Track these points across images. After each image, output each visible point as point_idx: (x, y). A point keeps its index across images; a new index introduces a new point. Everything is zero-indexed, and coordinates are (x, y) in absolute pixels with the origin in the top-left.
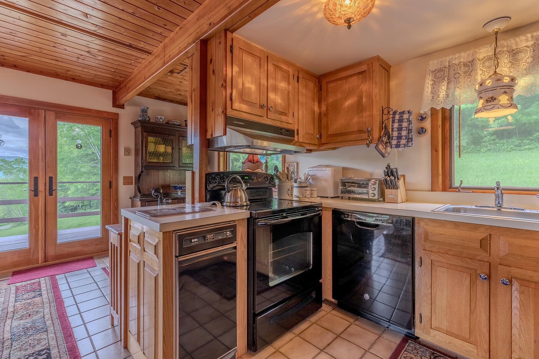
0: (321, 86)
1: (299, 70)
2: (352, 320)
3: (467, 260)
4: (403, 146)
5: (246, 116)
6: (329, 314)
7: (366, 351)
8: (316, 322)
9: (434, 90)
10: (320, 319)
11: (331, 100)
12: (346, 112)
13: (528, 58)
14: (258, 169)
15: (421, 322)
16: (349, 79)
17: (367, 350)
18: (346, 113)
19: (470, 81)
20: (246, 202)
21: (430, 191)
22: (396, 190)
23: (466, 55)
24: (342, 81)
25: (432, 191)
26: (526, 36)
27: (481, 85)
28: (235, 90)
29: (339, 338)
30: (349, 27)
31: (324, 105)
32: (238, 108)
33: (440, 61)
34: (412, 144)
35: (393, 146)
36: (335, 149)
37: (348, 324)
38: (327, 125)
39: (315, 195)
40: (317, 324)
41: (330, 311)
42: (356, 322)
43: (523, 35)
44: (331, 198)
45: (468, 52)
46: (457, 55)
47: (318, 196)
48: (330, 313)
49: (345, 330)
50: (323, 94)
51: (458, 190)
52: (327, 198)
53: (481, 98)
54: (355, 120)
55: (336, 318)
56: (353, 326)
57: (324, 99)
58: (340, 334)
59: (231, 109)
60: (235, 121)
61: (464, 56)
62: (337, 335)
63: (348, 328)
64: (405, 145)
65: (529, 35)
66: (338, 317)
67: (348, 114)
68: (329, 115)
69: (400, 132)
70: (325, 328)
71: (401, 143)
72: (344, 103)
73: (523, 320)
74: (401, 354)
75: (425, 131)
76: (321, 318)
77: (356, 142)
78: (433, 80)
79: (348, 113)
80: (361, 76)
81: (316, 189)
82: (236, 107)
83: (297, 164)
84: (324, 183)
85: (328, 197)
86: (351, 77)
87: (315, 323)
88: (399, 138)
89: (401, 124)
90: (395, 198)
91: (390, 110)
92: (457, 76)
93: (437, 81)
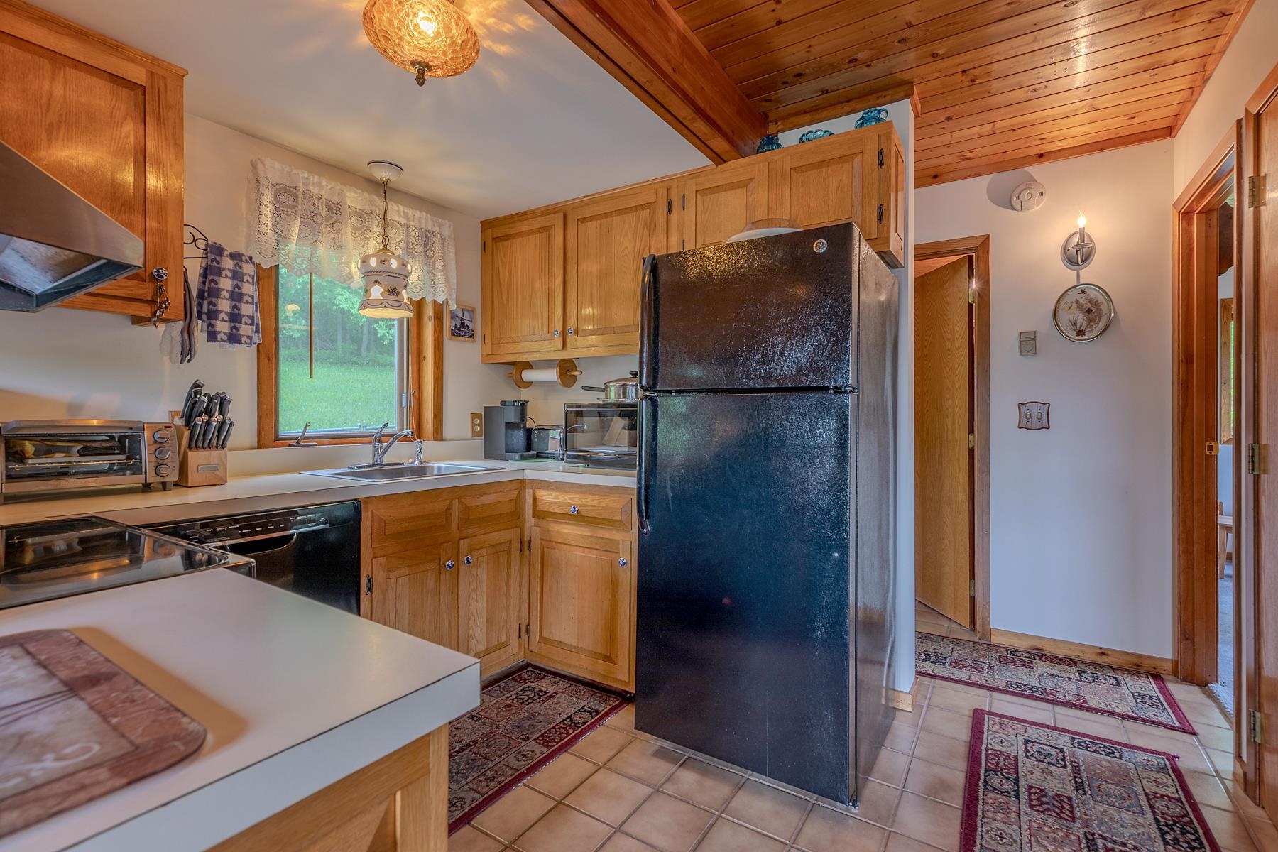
9: (279, 227)
19: (334, 240)
21: (252, 448)
22: (221, 451)
23: (329, 187)
25: (258, 448)
27: (382, 262)
33: (285, 169)
45: (333, 184)
46: (316, 179)
51: (298, 441)
53: (375, 282)
61: (323, 187)
64: (250, 338)
65: (401, 208)
71: (241, 333)
78: (275, 205)
88: (235, 318)
89: (240, 284)
90: (217, 472)
91: (197, 235)
92: (317, 218)
93: (283, 210)
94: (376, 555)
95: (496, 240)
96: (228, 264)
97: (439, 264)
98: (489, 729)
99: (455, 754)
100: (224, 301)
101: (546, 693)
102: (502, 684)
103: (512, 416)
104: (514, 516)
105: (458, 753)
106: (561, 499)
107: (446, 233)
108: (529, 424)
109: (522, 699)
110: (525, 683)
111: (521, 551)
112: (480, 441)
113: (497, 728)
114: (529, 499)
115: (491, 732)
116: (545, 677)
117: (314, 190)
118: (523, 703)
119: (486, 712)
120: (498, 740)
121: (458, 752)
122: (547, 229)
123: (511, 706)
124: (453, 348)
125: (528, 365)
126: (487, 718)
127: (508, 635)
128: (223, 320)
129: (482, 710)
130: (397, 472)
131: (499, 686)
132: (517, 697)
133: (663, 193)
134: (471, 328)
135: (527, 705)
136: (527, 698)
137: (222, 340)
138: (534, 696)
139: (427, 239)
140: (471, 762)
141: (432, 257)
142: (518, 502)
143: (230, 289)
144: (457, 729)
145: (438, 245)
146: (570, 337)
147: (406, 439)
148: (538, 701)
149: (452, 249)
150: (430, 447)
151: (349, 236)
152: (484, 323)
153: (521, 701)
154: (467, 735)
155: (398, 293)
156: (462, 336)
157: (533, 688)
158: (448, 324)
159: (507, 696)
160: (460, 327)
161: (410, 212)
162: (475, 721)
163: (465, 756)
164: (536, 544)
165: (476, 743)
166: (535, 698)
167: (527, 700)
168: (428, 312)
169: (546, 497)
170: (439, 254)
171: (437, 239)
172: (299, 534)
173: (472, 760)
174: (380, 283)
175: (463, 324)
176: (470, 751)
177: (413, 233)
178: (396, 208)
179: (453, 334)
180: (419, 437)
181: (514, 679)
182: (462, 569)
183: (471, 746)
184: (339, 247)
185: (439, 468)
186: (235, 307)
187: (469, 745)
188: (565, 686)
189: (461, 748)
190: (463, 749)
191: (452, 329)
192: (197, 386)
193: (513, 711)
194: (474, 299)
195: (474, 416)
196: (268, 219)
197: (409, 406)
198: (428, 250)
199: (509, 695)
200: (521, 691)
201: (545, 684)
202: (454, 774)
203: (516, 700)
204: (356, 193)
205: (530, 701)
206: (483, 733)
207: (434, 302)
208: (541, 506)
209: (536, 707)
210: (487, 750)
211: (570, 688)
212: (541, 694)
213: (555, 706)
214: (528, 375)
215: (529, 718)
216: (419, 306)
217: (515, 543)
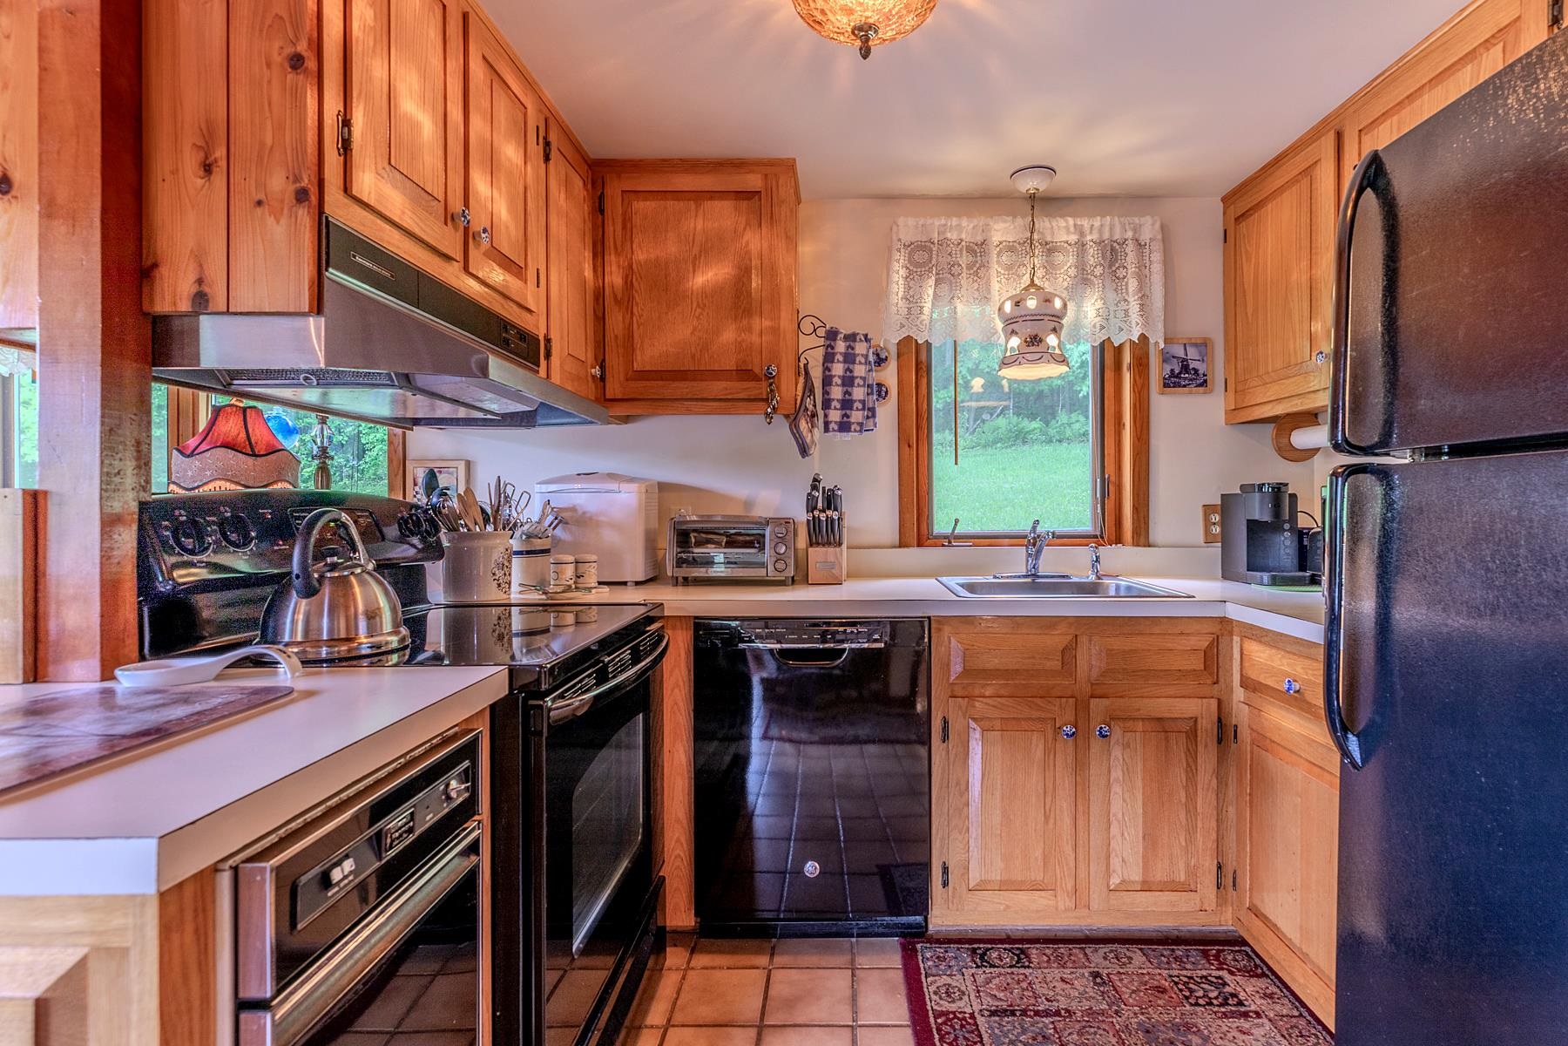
0: (601, 198)
1: (549, 119)
2: (763, 960)
3: (1038, 701)
4: (858, 428)
5: (396, 242)
6: (690, 973)
7: (852, 1026)
8: (669, 1020)
9: (911, 293)
10: (675, 1003)
11: (643, 253)
12: (698, 305)
13: (1070, 267)
14: (281, 481)
15: (945, 884)
16: (708, 204)
17: (851, 1023)
18: (699, 310)
19: (978, 290)
20: (396, 632)
21: (895, 547)
22: (838, 549)
23: (971, 226)
24: (682, 204)
25: (900, 547)
26: (1067, 222)
27: (1017, 304)
28: (361, 108)
29: (766, 1031)
30: (865, 52)
31: (614, 268)
32: (372, 195)
33: (921, 223)
34: (875, 425)
35: (832, 426)
36: (626, 419)
37: (759, 975)
38: (630, 336)
39: (591, 579)
40: (677, 1026)
41: (689, 962)
42: (778, 960)
43: (1062, 216)
44: (637, 583)
45: (975, 222)
46: (955, 221)
47: (600, 583)
48: (693, 968)
49: (765, 998)
50: (611, 228)
51: (949, 540)
52: (623, 587)
53: (1013, 332)
54: (728, 335)
55: (718, 974)
56: (778, 975)
57: (616, 248)
58: (762, 1019)
59: (342, 193)
60: (362, 255)
61: (964, 228)
62: (756, 1026)
63: (767, 987)
64: (861, 424)
65: (1071, 221)
66: (721, 968)
67: (705, 314)
68: (637, 304)
69: (849, 389)
70: (709, 1026)
71: (852, 420)
72: (691, 275)
73: (1128, 800)
74: (925, 989)
75: (887, 392)
76: (677, 999)
77: (727, 404)
78: (907, 268)
79: (703, 309)
80: (744, 204)
81: (594, 558)
82: (366, 189)
83: (468, 464)
84: (610, 537)
85: (625, 583)
86: (711, 198)
87: (669, 1024)
88: (847, 404)
89: (851, 367)
90: (833, 571)
91: (818, 324)
92: (955, 270)
93: (916, 272)
94: (956, 693)
95: (1241, 218)
96: (842, 347)
97: (1133, 285)
98: (1105, 1006)
99: (1032, 1013)
100: (837, 388)
101: (1240, 1003)
102: (1180, 951)
104: (1212, 661)
105: (1035, 1015)
106: (1276, 664)
107: (1146, 235)
109: (1191, 991)
110: (1218, 969)
111: (1220, 741)
112: (1214, 549)
113: (1117, 1012)
114: (1236, 657)
115: (1103, 1013)
116: (1264, 975)
117: (952, 236)
118: (1187, 998)
119: (1121, 980)
120: (1101, 1032)
121: (1037, 1013)
123: (1163, 991)
124: (1168, 409)
126: (1115, 989)
127: (1194, 874)
128: (835, 409)
129: (1119, 972)
131: (1173, 950)
132: (1185, 984)
134: (1201, 372)
135: (1191, 1005)
136: (1201, 993)
137: (834, 430)
138: (1216, 998)
139: (1112, 253)
140: (1040, 1038)
141: (1125, 277)
143: (841, 374)
144: (1063, 980)
145: (1131, 257)
148: (1216, 1009)
149: (1155, 256)
152: (1229, 361)
153: (1187, 994)
154: (1068, 996)
155: (1041, 341)
156: (1184, 386)
157: (1225, 984)
158: (1158, 372)
159: (1171, 972)
160: (1180, 373)
161: (1085, 222)
162: (1095, 984)
163: (1040, 1025)
164: (1249, 737)
165: (1070, 1016)
166: (1215, 1002)
167: (1198, 998)
168: (1122, 356)
170: (1132, 269)
171: (1130, 248)
172: (852, 650)
173: (1044, 1037)
174: (1017, 333)
175: (1185, 368)
176: (1053, 1023)
177: (1092, 250)
178: (1064, 224)
179: (1166, 385)
181: (1205, 954)
183: (1060, 1015)
185: (1118, 588)
186: (847, 393)
187: (1057, 1013)
188: (1285, 1012)
189: (1045, 1011)
190: (1047, 1013)
191: (1164, 379)
192: (818, 479)
193: (1160, 1002)
195: (1208, 508)
196: (899, 287)
198: (1118, 268)
199: (1176, 973)
200: (1201, 978)
201: (1249, 989)
202: (1007, 1040)
203: (1180, 986)
204: (1005, 221)
205: (1201, 1001)
206: (1091, 1008)
207: (1131, 341)
208: (1249, 670)
209: (1204, 1019)
210: (1075, 1036)
211: (1294, 1020)
212: (1230, 1002)
213: (1237, 1035)
214: (1299, 439)
215: (1176, 1028)
217: (1207, 724)
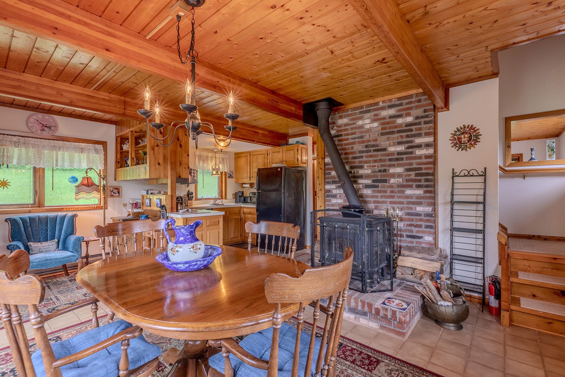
22: (192, 201)
92: (204, 160)
93: (199, 159)
95: (237, 157)
96: (193, 171)
97: (226, 164)
103: (240, 194)
104: (239, 213)
106: (247, 210)
107: (227, 157)
108: (244, 196)
112: (234, 199)
114: (242, 210)
117: (204, 155)
122: (247, 156)
124: (229, 180)
125: (245, 184)
127: (238, 235)
130: (218, 205)
133: (266, 151)
134: (232, 176)
139: (223, 159)
142: (240, 211)
145: (225, 160)
146: (251, 178)
147: (219, 199)
149: (228, 160)
150: (224, 201)
151: (209, 162)
152: (235, 174)
155: (218, 172)
156: (231, 178)
158: (227, 176)
160: (230, 176)
161: (220, 155)
164: (243, 219)
168: (224, 173)
169: (245, 210)
170: (225, 162)
174: (215, 171)
177: (221, 159)
178: (217, 155)
180: (222, 198)
182: (229, 222)
184: (208, 164)
185: (226, 204)
192: (189, 191)
194: (233, 169)
195: (233, 194)
196: (197, 162)
197: (220, 192)
198: (223, 162)
207: (225, 172)
208: (244, 212)
214: (244, 186)
216: (222, 173)
217: (239, 219)
